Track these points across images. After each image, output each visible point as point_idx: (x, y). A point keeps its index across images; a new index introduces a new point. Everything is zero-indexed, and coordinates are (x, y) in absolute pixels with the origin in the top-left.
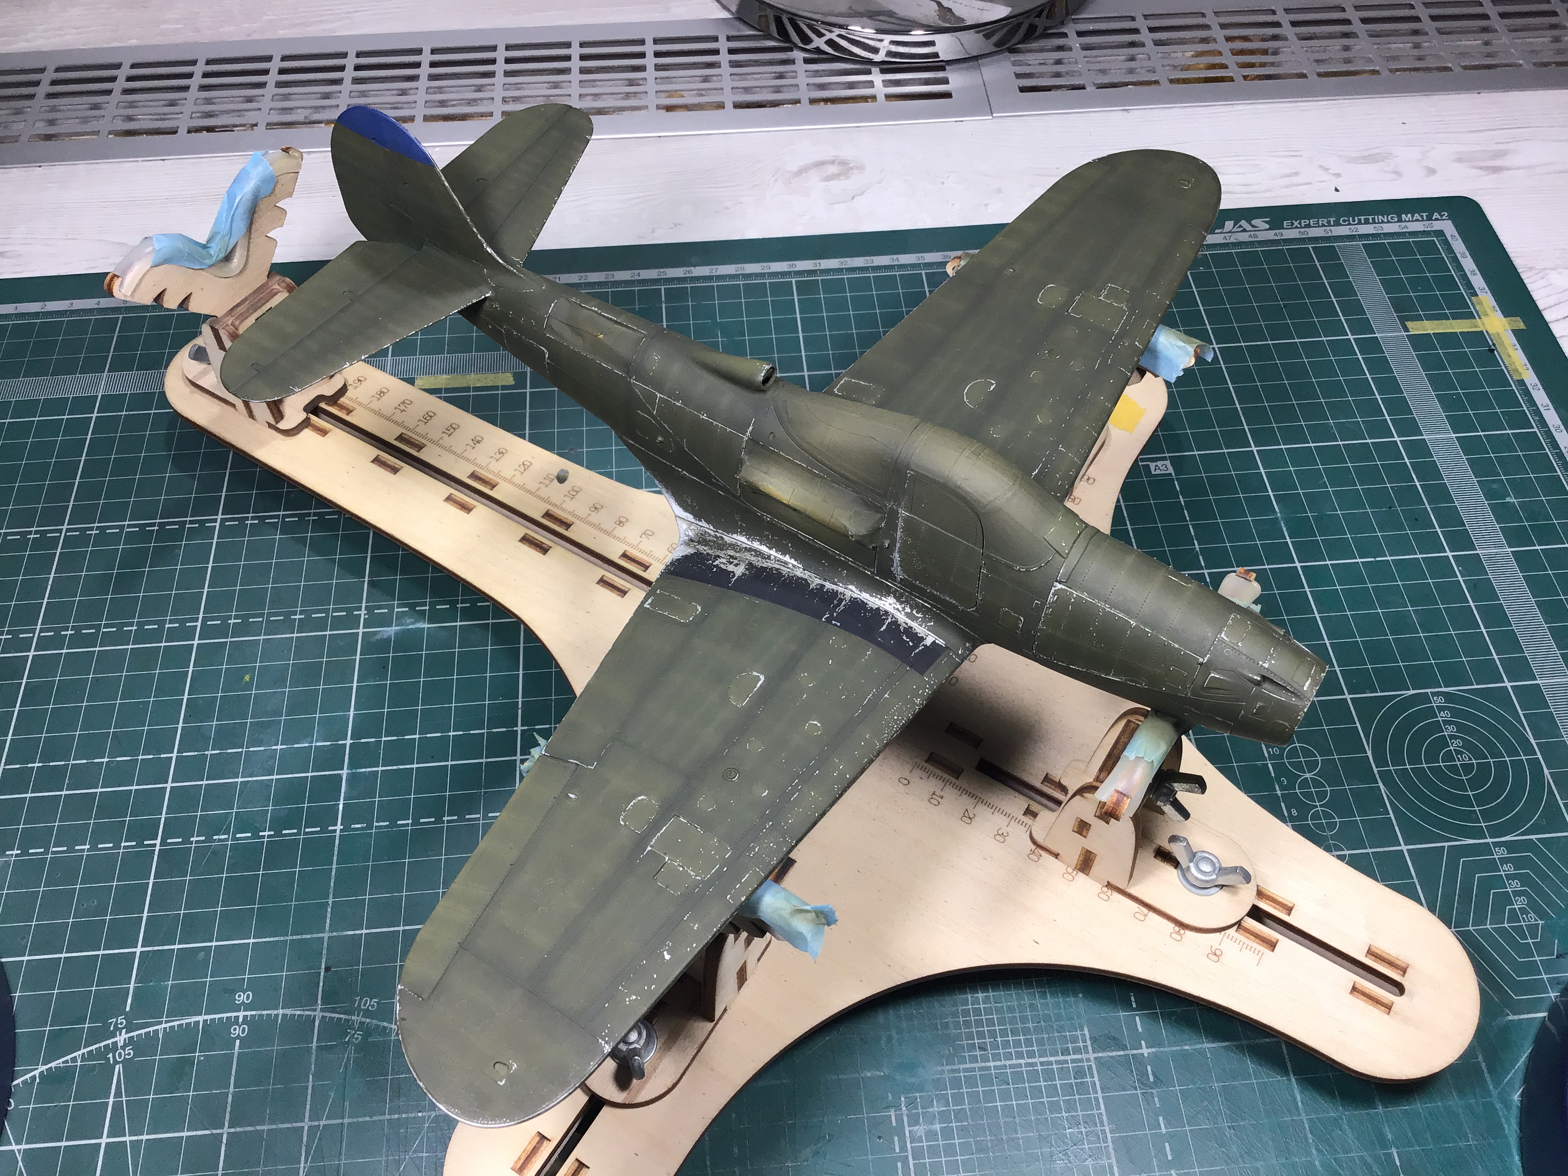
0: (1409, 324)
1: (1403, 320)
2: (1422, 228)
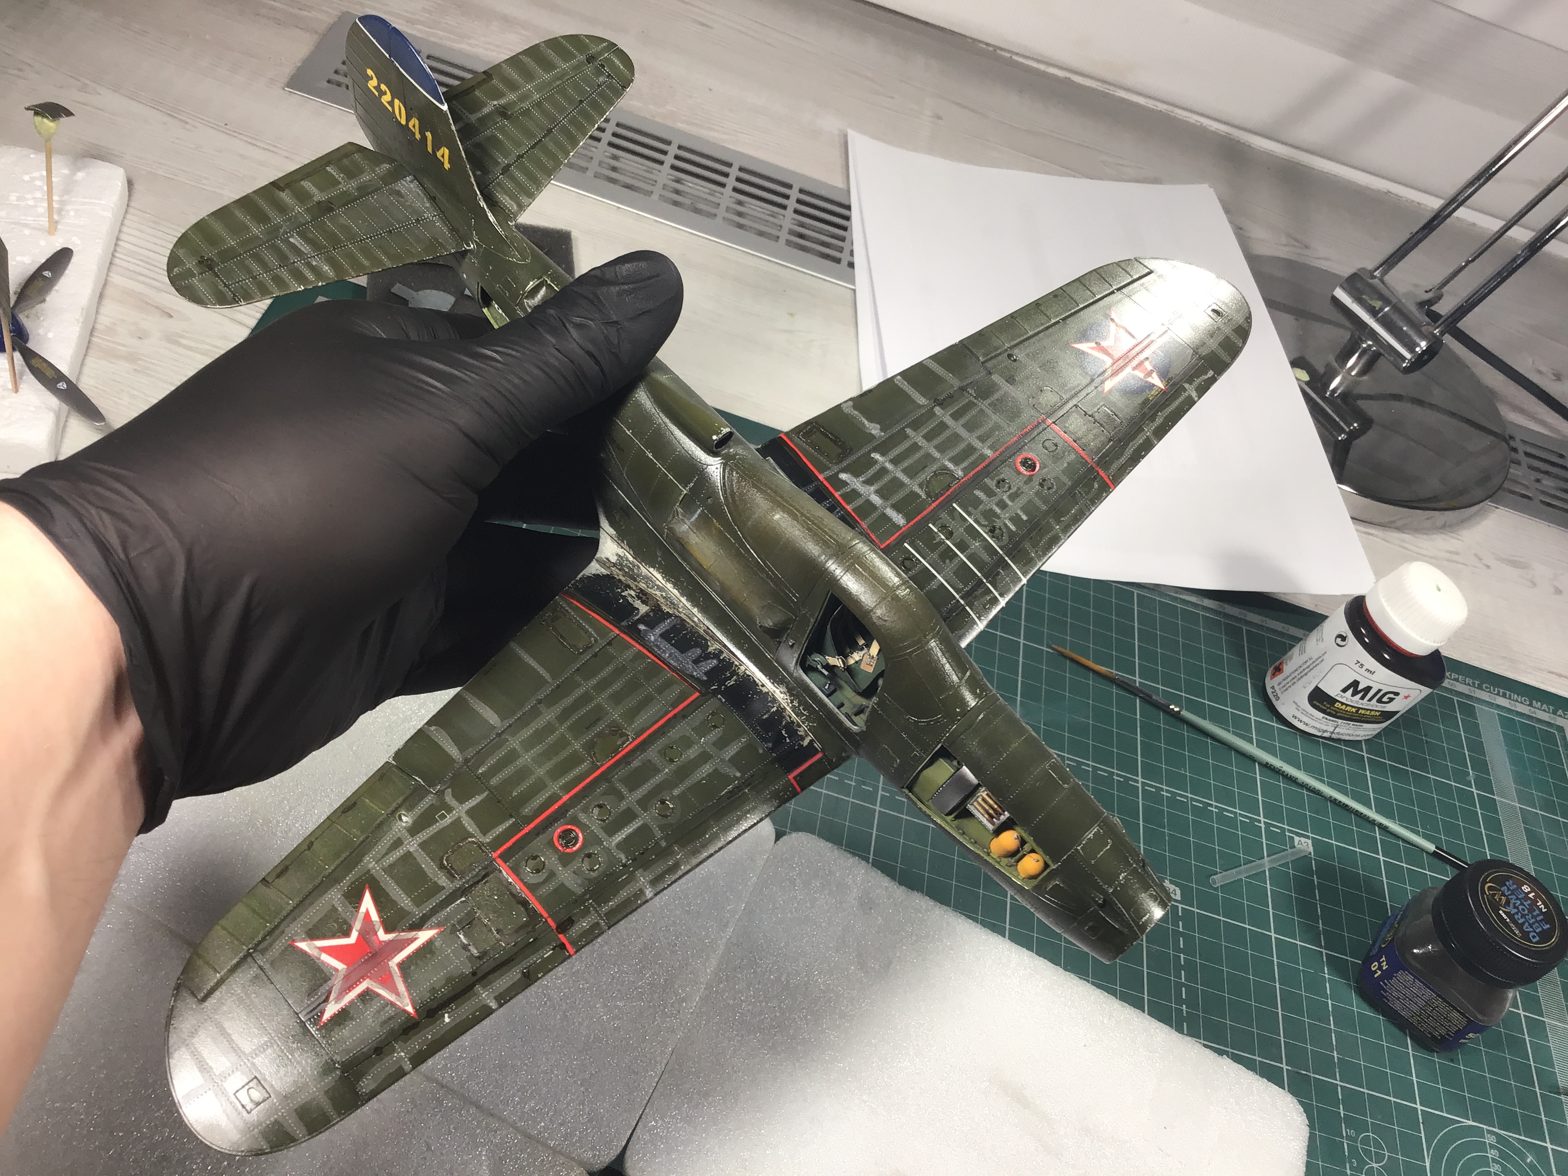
2: (1547, 720)
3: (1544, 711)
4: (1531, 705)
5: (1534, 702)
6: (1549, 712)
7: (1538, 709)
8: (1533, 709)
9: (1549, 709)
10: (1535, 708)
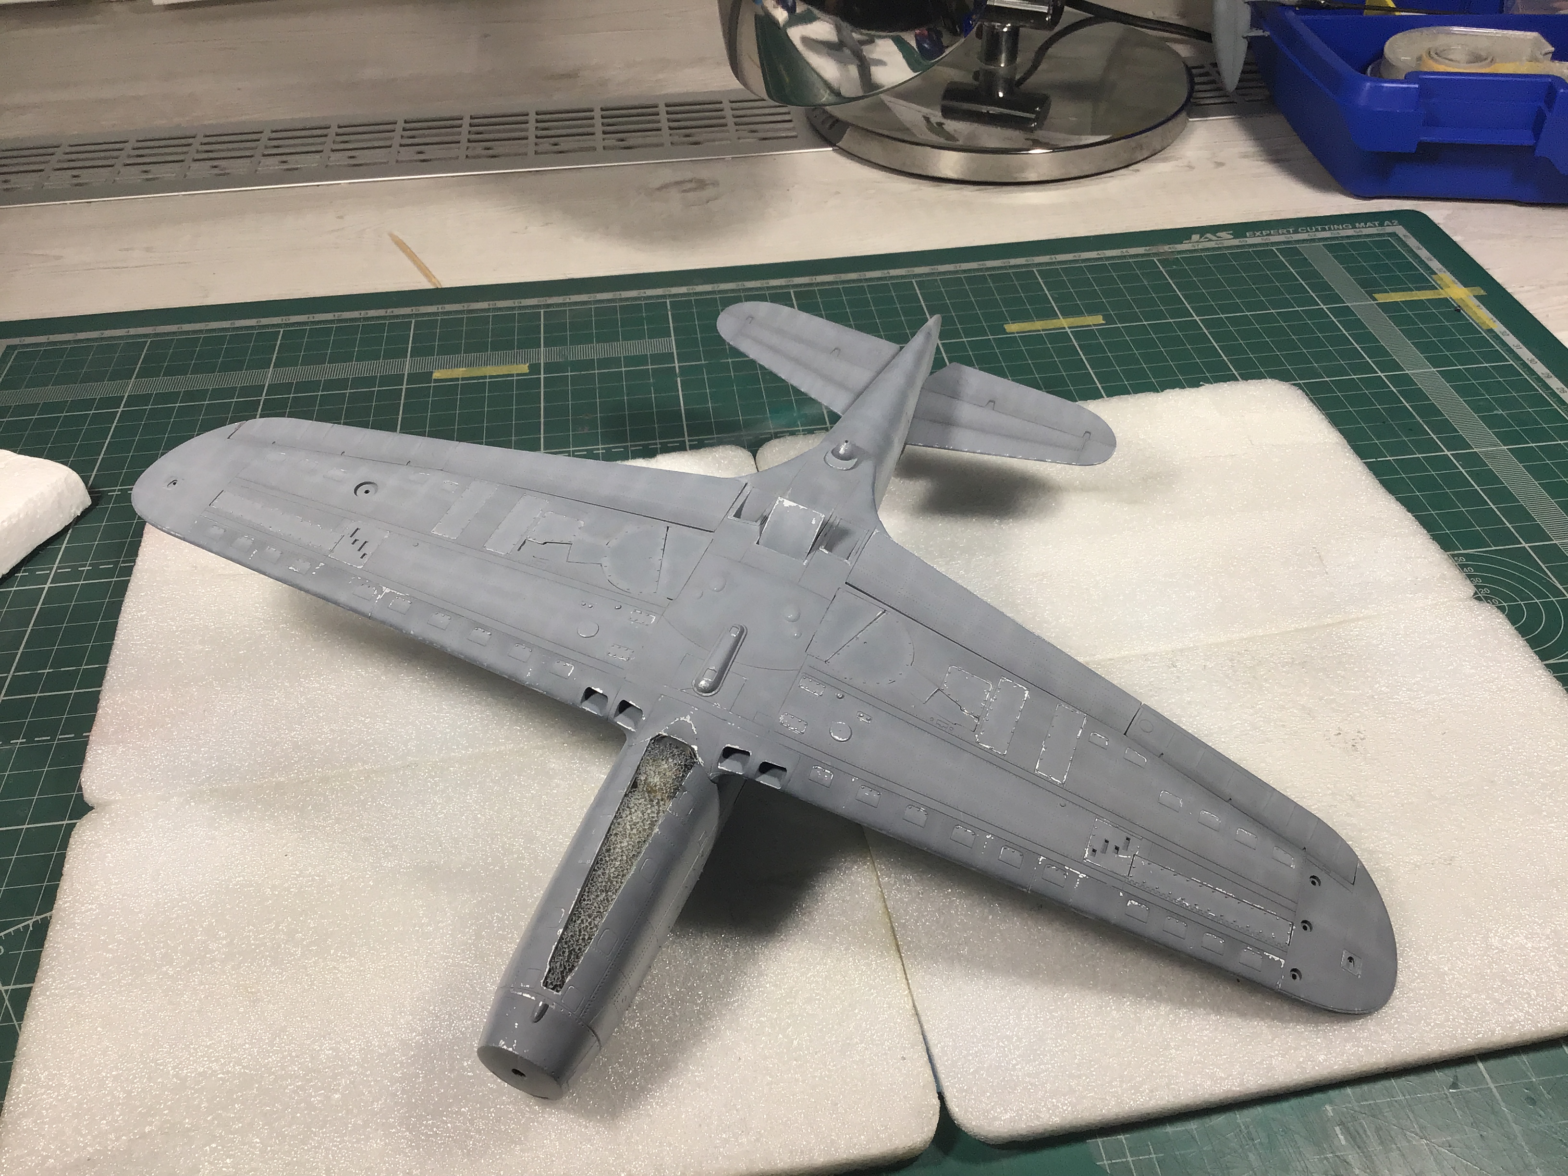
0: (1376, 296)
1: (1371, 294)
2: (1376, 232)
3: (1369, 227)
4: (1354, 227)
5: (1357, 225)
6: (1376, 226)
7: (1363, 227)
8: (1358, 230)
9: (1375, 224)
10: (1359, 228)
